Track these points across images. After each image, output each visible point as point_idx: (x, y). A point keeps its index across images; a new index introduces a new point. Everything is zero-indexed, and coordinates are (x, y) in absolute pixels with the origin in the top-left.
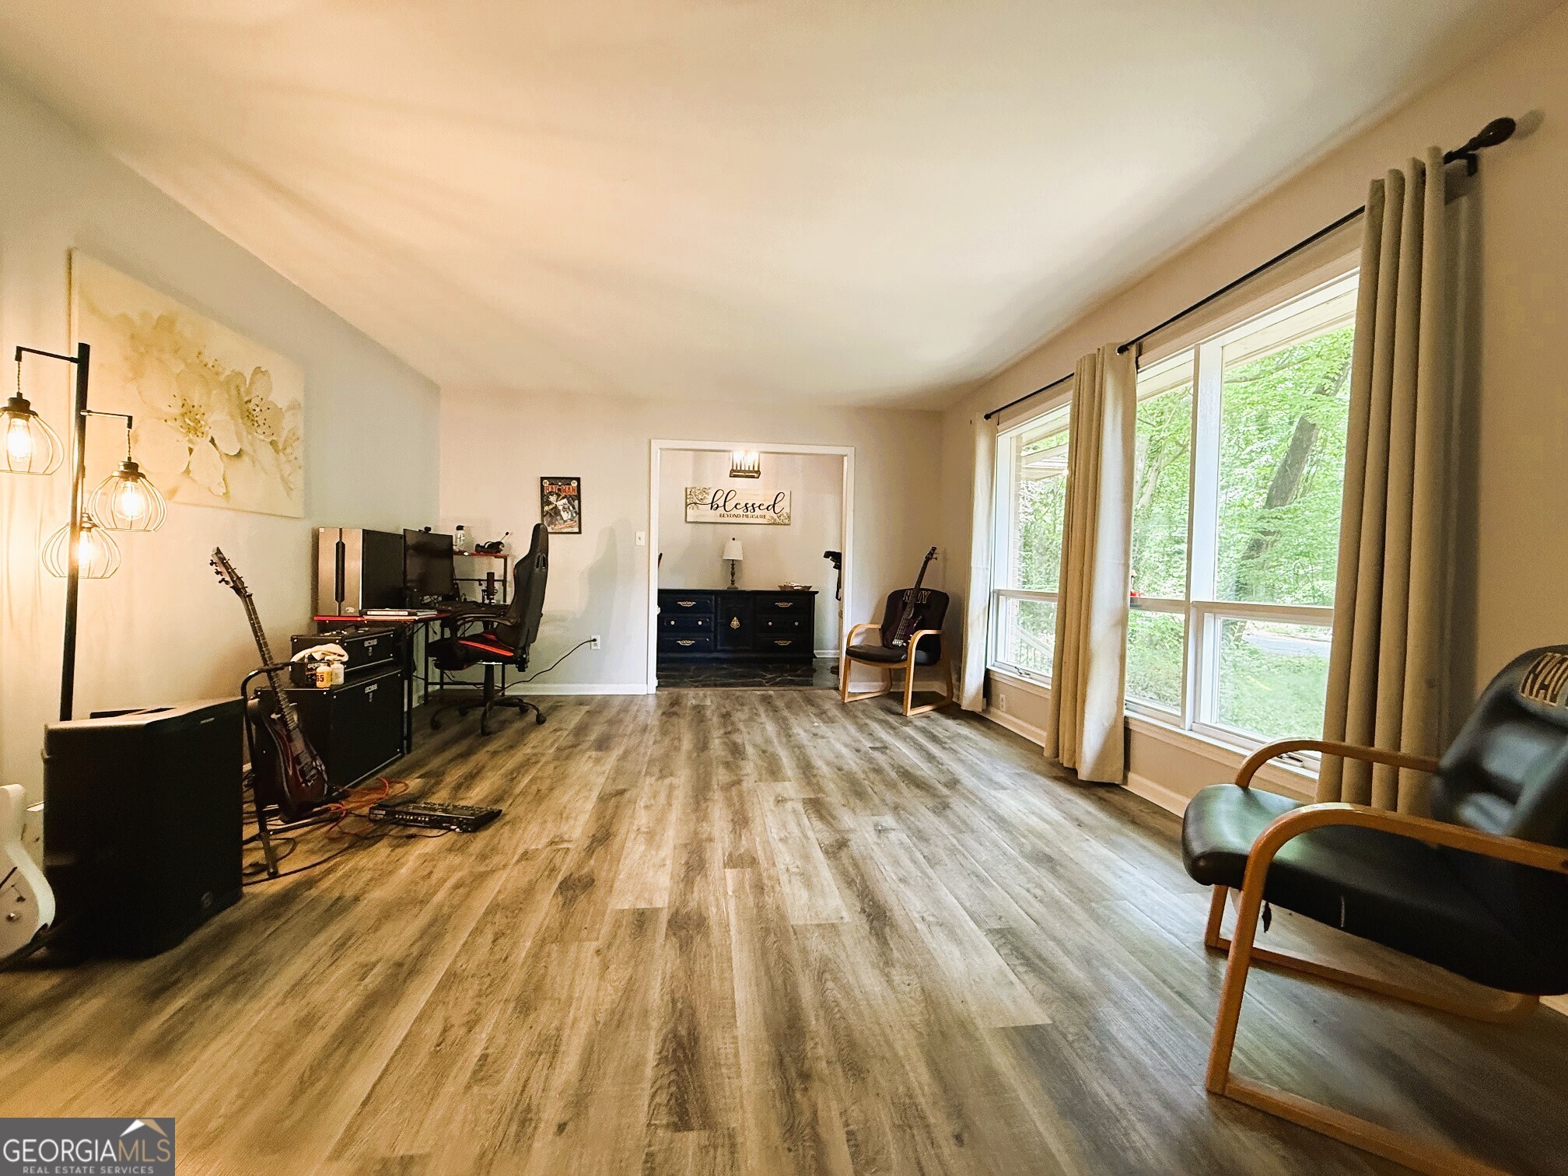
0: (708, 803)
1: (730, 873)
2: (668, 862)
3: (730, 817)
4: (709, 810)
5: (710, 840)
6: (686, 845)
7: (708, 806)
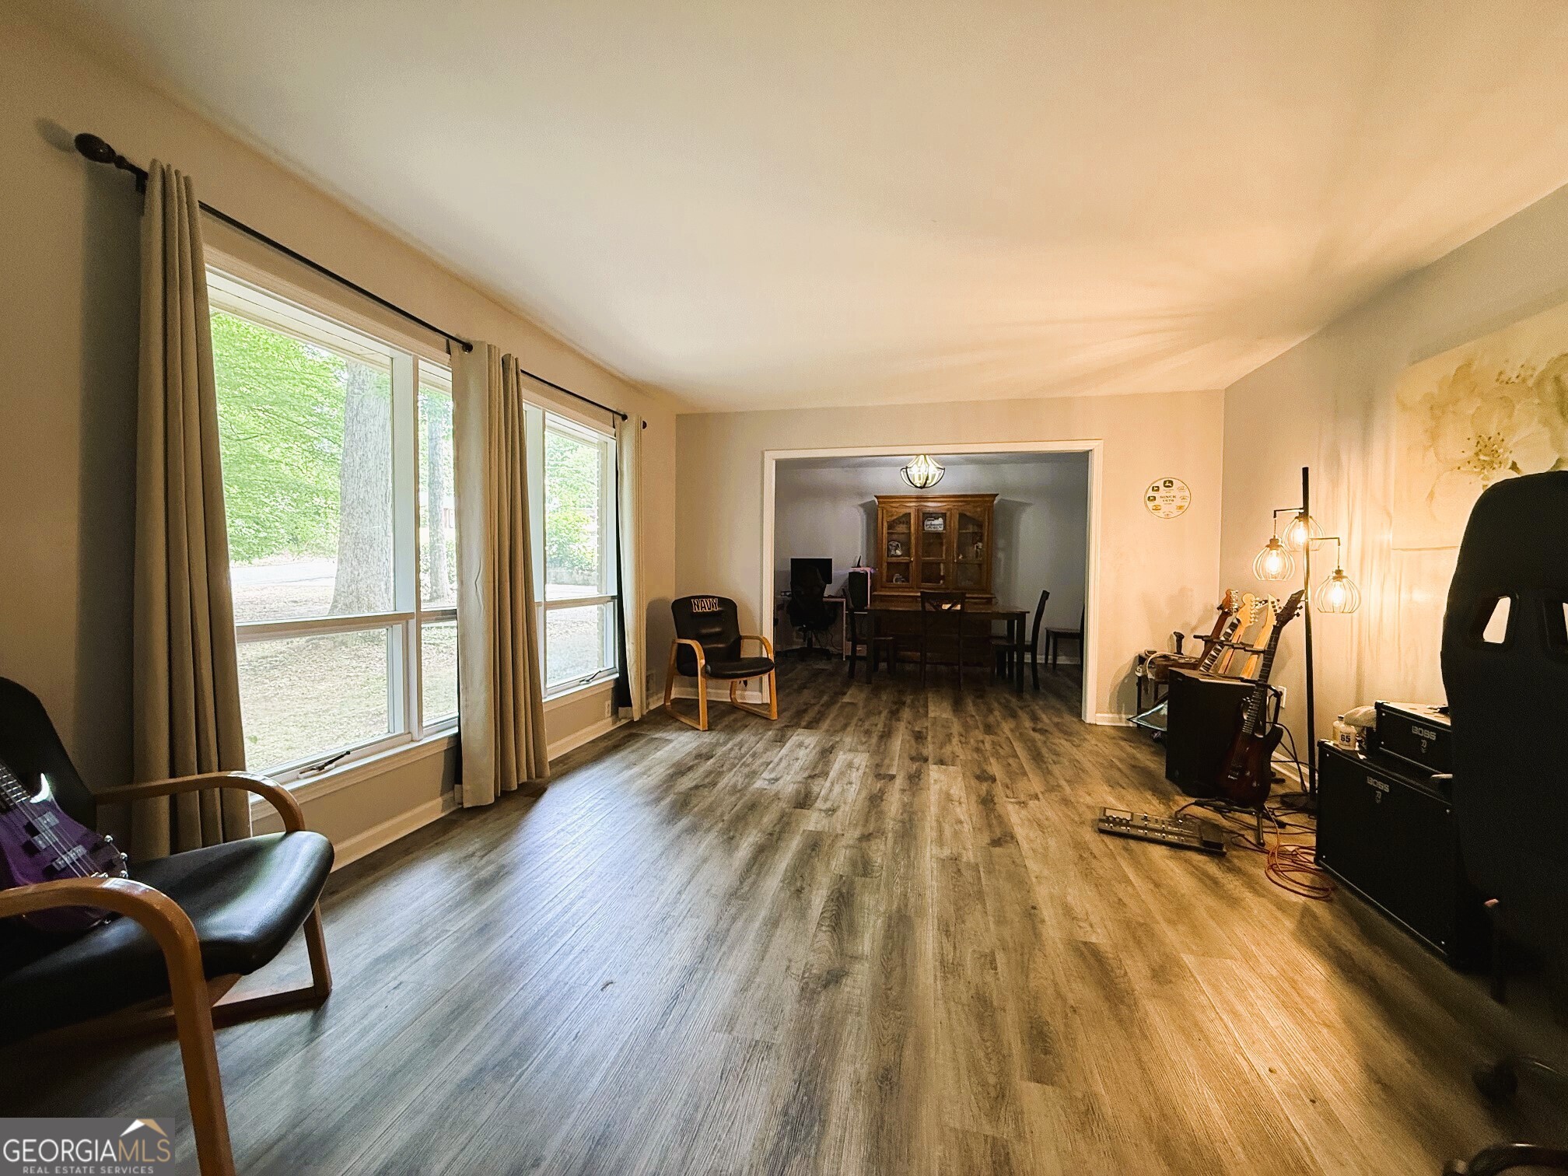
0: (899, 817)
1: (893, 771)
2: (932, 782)
3: (884, 803)
4: (900, 811)
5: (903, 791)
6: (921, 789)
7: (902, 814)
